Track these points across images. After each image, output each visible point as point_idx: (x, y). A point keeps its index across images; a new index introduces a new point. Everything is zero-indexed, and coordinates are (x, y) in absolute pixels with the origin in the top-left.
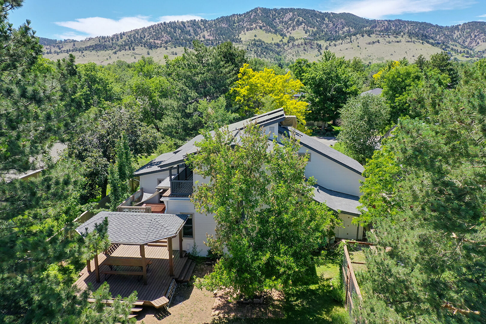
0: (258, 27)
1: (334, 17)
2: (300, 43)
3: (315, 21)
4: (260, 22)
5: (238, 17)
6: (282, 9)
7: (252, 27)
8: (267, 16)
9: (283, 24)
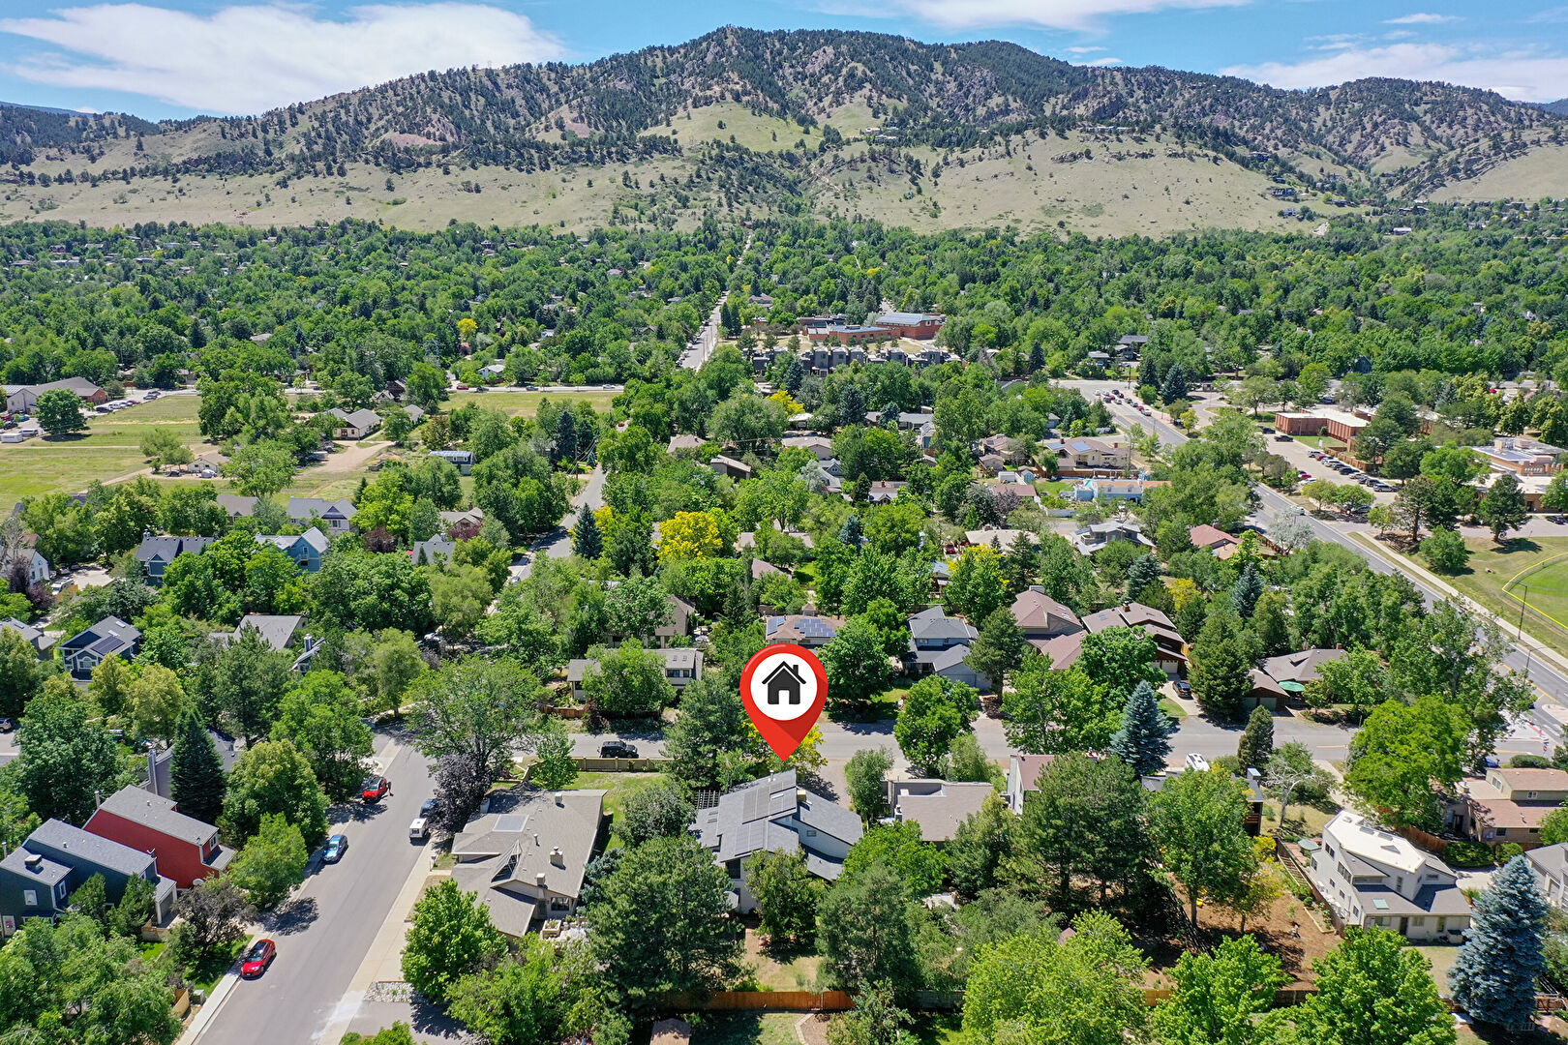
0: (728, 96)
1: (961, 61)
2: (857, 155)
3: (904, 73)
4: (735, 77)
5: (664, 57)
6: (801, 32)
7: (708, 93)
8: (757, 57)
9: (806, 82)
